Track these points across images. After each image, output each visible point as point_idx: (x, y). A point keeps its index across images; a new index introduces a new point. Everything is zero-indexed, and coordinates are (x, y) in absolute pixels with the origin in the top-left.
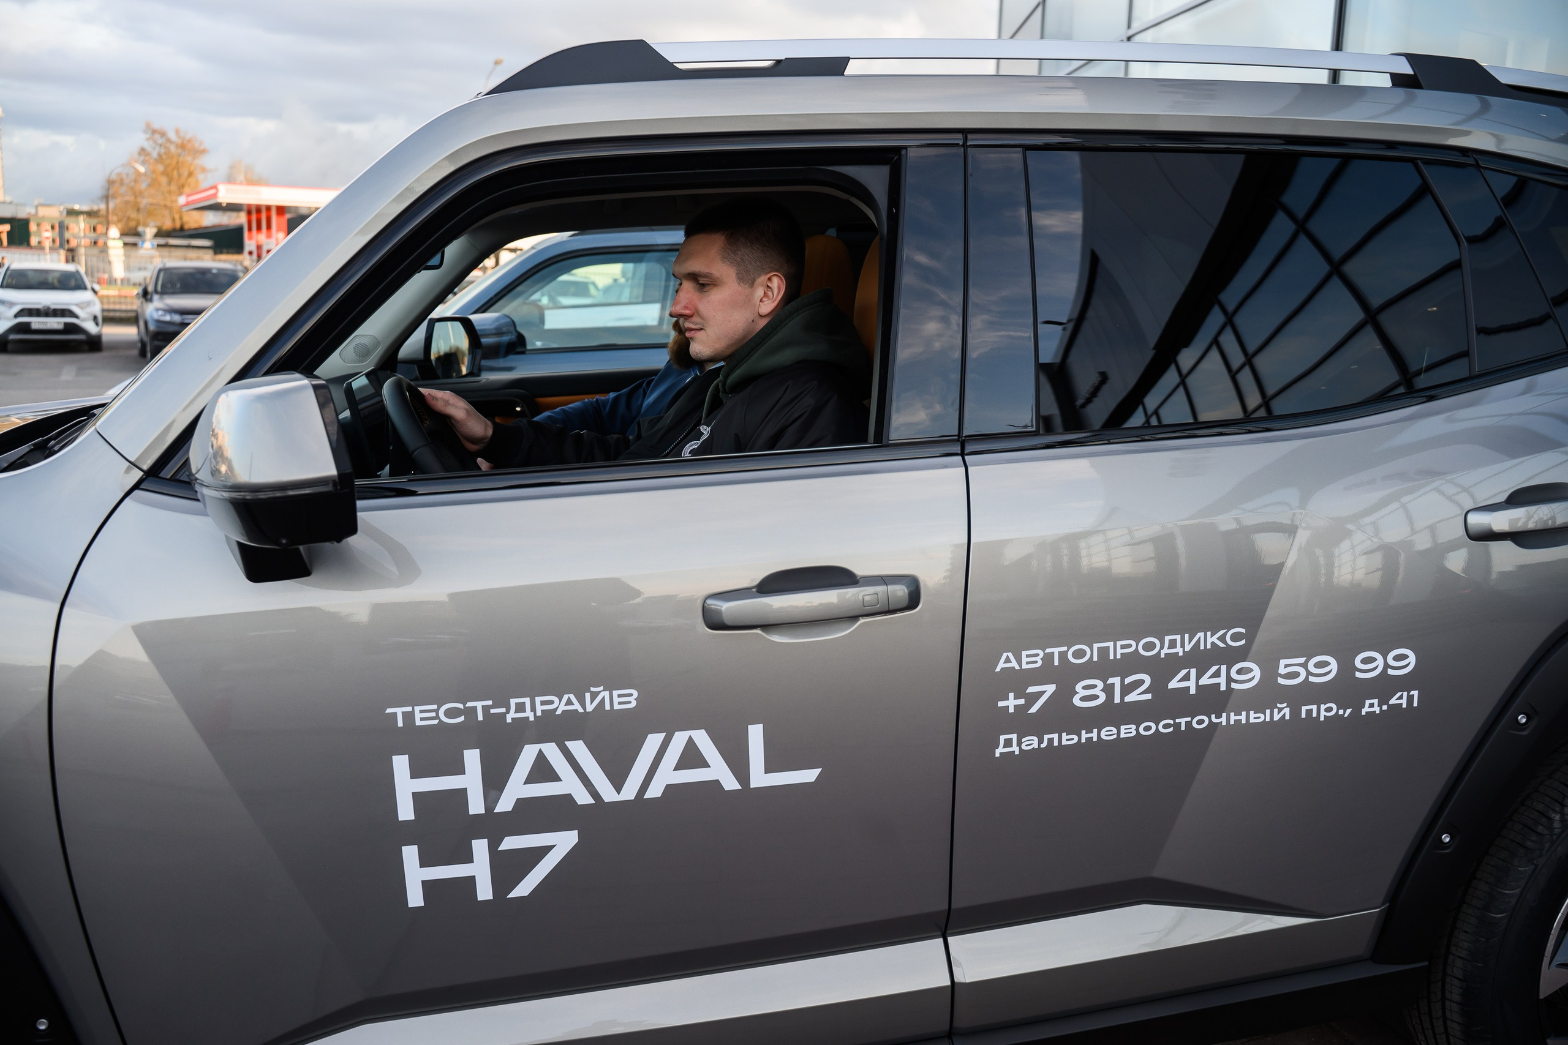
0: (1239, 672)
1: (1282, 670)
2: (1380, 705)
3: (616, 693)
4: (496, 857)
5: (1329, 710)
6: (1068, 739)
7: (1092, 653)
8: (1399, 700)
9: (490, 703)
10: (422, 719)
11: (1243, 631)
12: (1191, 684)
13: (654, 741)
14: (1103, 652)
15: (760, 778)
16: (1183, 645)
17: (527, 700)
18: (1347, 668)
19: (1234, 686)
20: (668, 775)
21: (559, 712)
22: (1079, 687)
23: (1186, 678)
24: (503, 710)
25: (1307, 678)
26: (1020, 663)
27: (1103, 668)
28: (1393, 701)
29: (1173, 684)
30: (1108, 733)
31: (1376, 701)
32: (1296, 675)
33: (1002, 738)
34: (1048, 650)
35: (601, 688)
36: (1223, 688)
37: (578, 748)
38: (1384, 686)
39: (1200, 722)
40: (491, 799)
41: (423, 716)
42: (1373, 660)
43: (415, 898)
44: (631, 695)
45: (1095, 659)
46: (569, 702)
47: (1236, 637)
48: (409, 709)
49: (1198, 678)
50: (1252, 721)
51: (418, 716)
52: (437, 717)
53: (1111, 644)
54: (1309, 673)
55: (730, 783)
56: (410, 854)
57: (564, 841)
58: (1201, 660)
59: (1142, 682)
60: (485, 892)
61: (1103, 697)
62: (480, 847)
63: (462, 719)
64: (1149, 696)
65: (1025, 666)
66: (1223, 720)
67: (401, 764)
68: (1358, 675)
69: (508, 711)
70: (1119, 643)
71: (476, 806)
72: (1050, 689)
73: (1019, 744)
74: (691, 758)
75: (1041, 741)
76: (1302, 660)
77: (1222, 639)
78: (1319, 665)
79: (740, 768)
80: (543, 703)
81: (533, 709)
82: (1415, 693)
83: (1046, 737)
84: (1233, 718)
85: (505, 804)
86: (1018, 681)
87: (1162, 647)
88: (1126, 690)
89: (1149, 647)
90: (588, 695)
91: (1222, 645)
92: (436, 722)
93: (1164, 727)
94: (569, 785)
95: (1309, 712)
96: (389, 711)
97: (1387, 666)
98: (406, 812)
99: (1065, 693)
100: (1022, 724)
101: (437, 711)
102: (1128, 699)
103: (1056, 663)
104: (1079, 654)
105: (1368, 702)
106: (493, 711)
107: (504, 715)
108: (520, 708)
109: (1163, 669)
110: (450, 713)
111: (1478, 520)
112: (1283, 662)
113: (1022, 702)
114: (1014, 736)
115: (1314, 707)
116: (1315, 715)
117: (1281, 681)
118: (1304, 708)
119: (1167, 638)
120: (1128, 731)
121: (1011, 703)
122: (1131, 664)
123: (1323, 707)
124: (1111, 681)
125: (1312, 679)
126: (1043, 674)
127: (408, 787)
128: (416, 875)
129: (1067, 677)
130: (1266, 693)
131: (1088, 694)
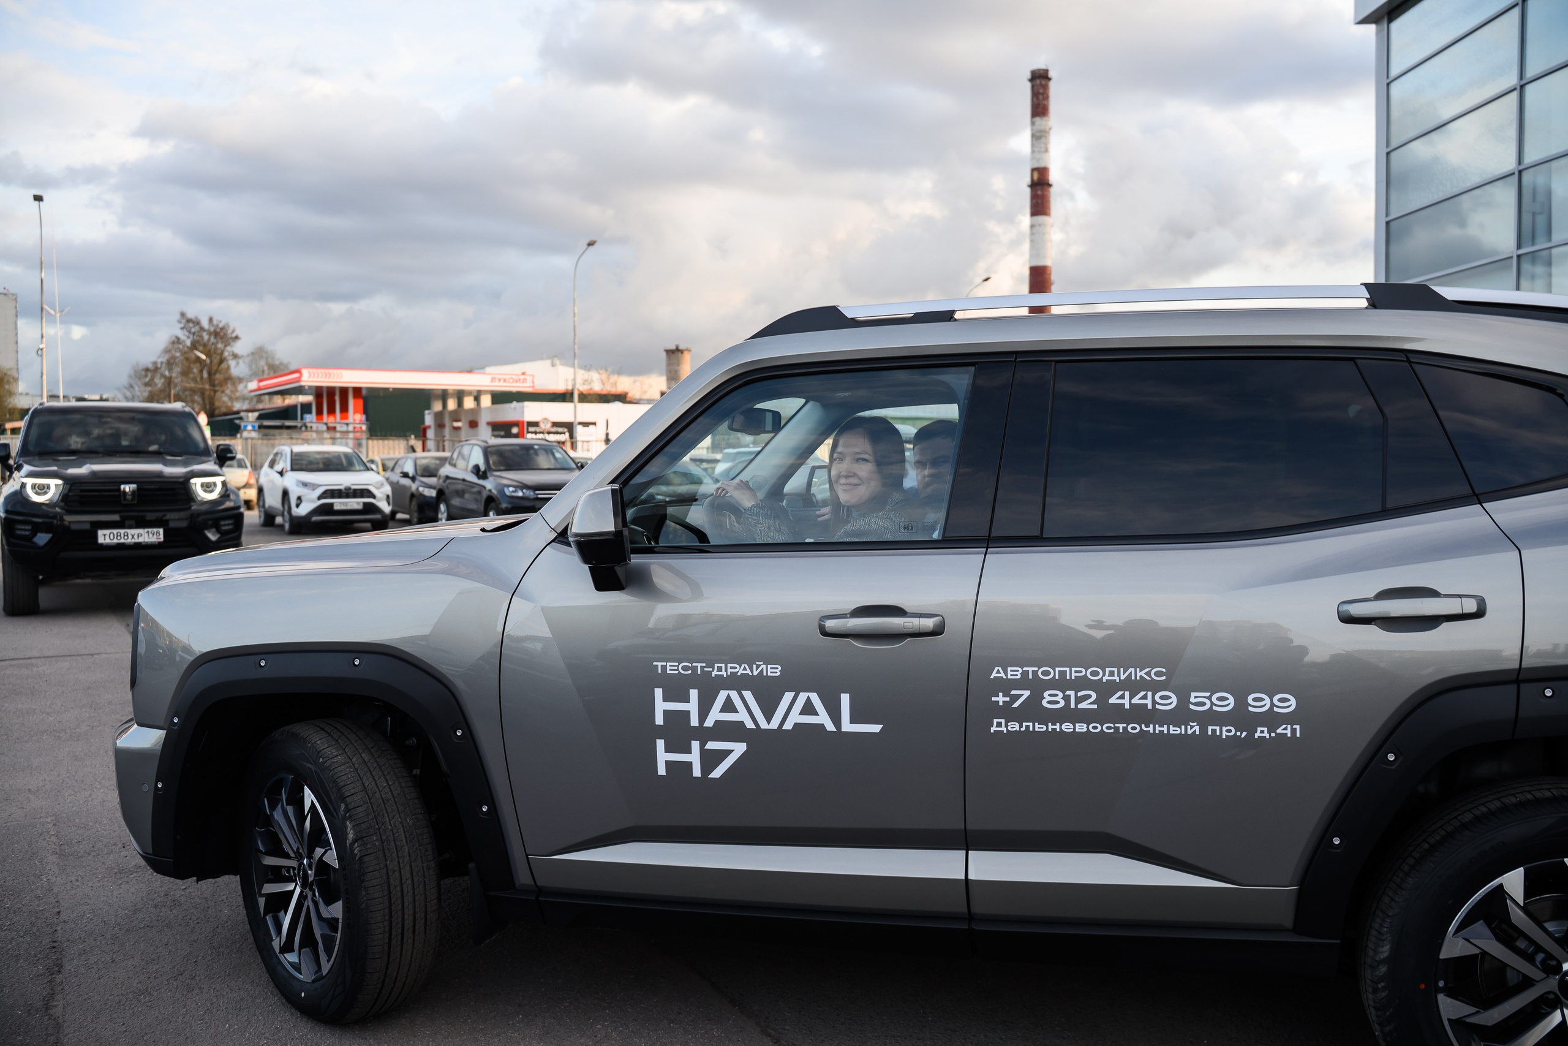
0: (1162, 698)
1: (1193, 700)
2: (1269, 732)
3: (769, 666)
4: (703, 750)
5: (1229, 731)
6: (1039, 728)
7: (1055, 673)
8: (1285, 730)
9: (704, 665)
10: (670, 670)
11: (1164, 670)
12: (1126, 702)
13: (788, 696)
14: (1063, 674)
15: (847, 726)
16: (1119, 675)
17: (723, 665)
18: (1241, 703)
19: (1157, 706)
20: (795, 718)
21: (739, 674)
22: (1046, 694)
23: (1122, 697)
24: (711, 669)
25: (1211, 707)
26: (1006, 674)
27: (1062, 684)
28: (1279, 731)
29: (1113, 700)
30: (1067, 727)
31: (1266, 729)
32: (1203, 704)
33: (995, 721)
34: (1025, 669)
35: (762, 663)
36: (1150, 707)
37: (748, 695)
38: (1271, 719)
39: (1134, 728)
40: (703, 716)
41: (671, 668)
42: (1262, 700)
43: (661, 771)
44: (777, 668)
45: (1057, 677)
46: (743, 669)
47: (1157, 674)
48: (665, 664)
49: (1131, 698)
50: (1171, 732)
51: (669, 668)
52: (678, 670)
53: (1068, 669)
54: (1212, 704)
55: (830, 727)
56: (660, 744)
57: (739, 749)
58: (1134, 687)
59: (1090, 696)
60: (697, 772)
61: (1062, 703)
62: (696, 745)
63: (690, 672)
64: (1095, 706)
65: (1009, 677)
66: (1151, 729)
67: (658, 693)
68: (1250, 709)
69: (713, 670)
70: (1073, 669)
71: (695, 721)
72: (1027, 693)
73: (1006, 726)
74: (808, 709)
75: (1021, 726)
76: (1208, 694)
77: (1148, 674)
78: (1220, 699)
79: (836, 718)
80: (731, 668)
81: (726, 671)
82: (1297, 727)
83: (1024, 724)
84: (1158, 729)
85: (710, 723)
86: (1006, 686)
87: (1104, 675)
88: (1079, 700)
89: (1095, 674)
90: (754, 666)
91: (1148, 678)
92: (677, 672)
93: (1107, 728)
94: (742, 716)
95: (1214, 731)
96: (655, 663)
97: (1273, 705)
98: (660, 720)
99: (1037, 697)
100: (1007, 712)
101: (678, 666)
102: (1080, 706)
103: (1030, 677)
104: (1046, 673)
105: (1259, 729)
106: (706, 669)
107: (711, 672)
108: (720, 669)
109: (1105, 690)
110: (684, 668)
111: (1349, 609)
112: (1193, 694)
113: (1008, 699)
114: (1003, 721)
115: (1218, 728)
116: (1218, 733)
117: (1191, 707)
118: (1210, 728)
119: (1108, 670)
120: (1081, 728)
121: (1001, 699)
122: (1081, 684)
123: (1224, 729)
124: (1068, 693)
125: (1215, 708)
126: (1022, 683)
127: (661, 706)
128: (663, 757)
129: (1038, 687)
130: (1181, 715)
131: (1052, 700)
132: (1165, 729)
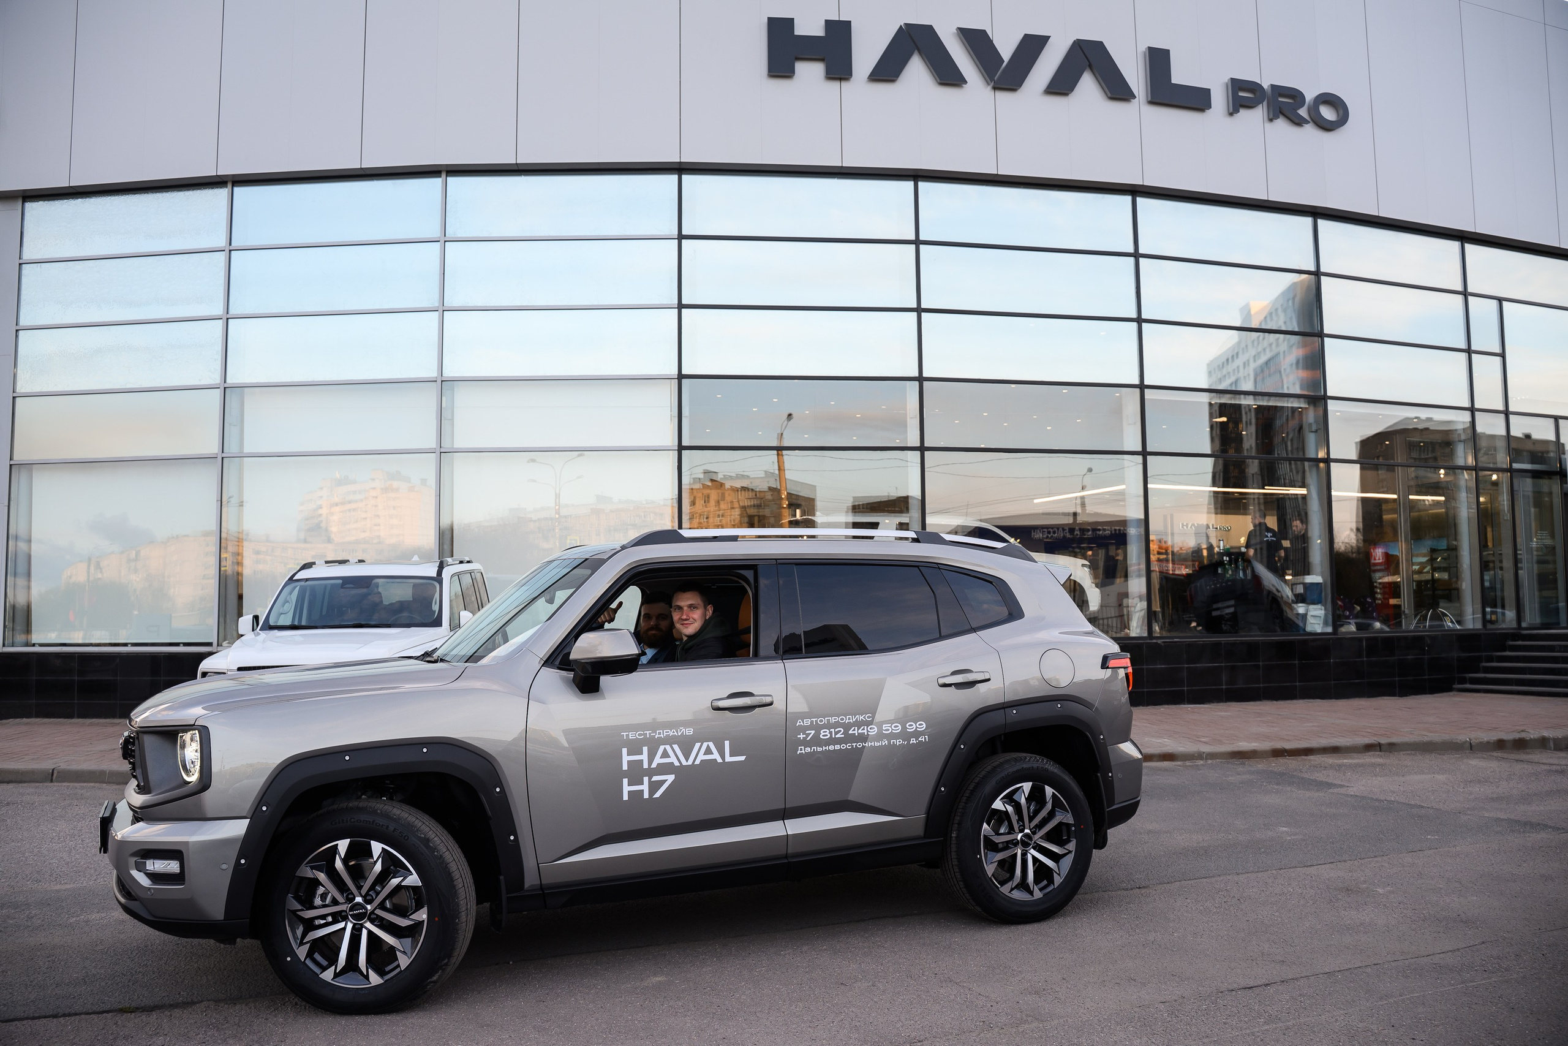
0: (870, 729)
1: (884, 728)
2: (915, 741)
3: (685, 731)
4: (650, 782)
5: (899, 742)
6: (819, 749)
7: (825, 721)
8: (922, 738)
9: (651, 732)
10: (631, 737)
11: (871, 715)
12: (856, 732)
13: (698, 745)
14: (828, 720)
15: (728, 759)
16: (853, 719)
17: (661, 732)
18: (904, 728)
19: (869, 733)
20: (702, 757)
21: (671, 735)
22: (821, 732)
23: (854, 730)
24: (654, 734)
27: (828, 726)
28: (920, 739)
29: (850, 732)
30: (831, 748)
31: (914, 739)
32: (888, 730)
33: (799, 748)
34: (812, 720)
35: (682, 729)
36: (866, 734)
37: (676, 747)
38: (916, 734)
39: (860, 745)
40: (650, 762)
41: (632, 735)
42: (912, 725)
43: (626, 797)
44: (690, 731)
45: (826, 723)
46: (674, 732)
47: (868, 717)
48: (628, 734)
49: (858, 730)
50: (876, 745)
51: (630, 735)
52: (635, 736)
53: (831, 718)
54: (892, 729)
55: (720, 760)
56: (625, 781)
57: (670, 778)
58: (859, 724)
59: (841, 731)
60: (646, 796)
61: (829, 735)
62: (646, 779)
63: (643, 737)
64: (843, 736)
65: (805, 724)
66: (867, 745)
67: (625, 751)
68: (908, 730)
70: (833, 718)
71: (646, 766)
72: (813, 732)
73: (805, 750)
74: (708, 751)
75: (811, 750)
76: (890, 725)
77: (864, 717)
78: (896, 727)
79: (723, 756)
80: (666, 733)
81: (663, 734)
82: (927, 737)
83: (812, 748)
84: (870, 744)
85: (654, 765)
86: (804, 729)
87: (846, 720)
88: (836, 733)
89: (842, 719)
90: (677, 731)
91: (865, 720)
92: (635, 738)
93: (848, 746)
94: (673, 759)
95: (893, 743)
96: (622, 734)
97: (917, 727)
98: (625, 767)
99: (817, 734)
100: (806, 743)
101: (636, 734)
102: (837, 736)
103: (815, 724)
104: (821, 721)
105: (911, 740)
106: (651, 735)
107: (655, 736)
108: (659, 734)
109: (847, 727)
110: (639, 735)
111: (941, 681)
112: (884, 725)
113: (805, 736)
114: (803, 747)
115: (895, 741)
116: (895, 743)
117: (884, 732)
118: (892, 741)
119: (848, 717)
120: (837, 747)
121: (802, 736)
122: (837, 725)
123: (898, 741)
124: (831, 730)
125: (893, 732)
126: (810, 728)
127: (626, 758)
128: (627, 788)
129: (818, 728)
130: (880, 736)
131: (825, 734)
132: (873, 744)
